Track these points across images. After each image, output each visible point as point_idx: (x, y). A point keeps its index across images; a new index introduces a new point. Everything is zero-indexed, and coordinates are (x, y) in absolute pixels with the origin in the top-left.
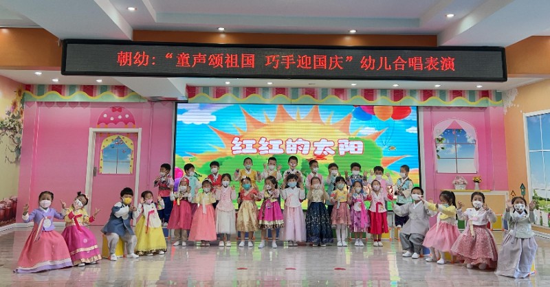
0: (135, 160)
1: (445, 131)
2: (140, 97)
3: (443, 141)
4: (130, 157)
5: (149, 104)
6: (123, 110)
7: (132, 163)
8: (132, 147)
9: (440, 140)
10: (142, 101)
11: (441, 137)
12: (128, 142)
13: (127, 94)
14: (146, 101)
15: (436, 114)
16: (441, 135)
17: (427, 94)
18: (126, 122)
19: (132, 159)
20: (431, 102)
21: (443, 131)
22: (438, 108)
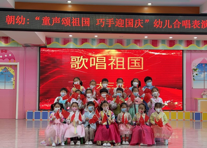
0: (16, 81)
1: (199, 64)
2: (18, 44)
3: (197, 70)
4: (13, 79)
5: (23, 48)
6: (8, 52)
7: (14, 83)
8: (14, 74)
9: (195, 70)
10: (19, 46)
11: (196, 68)
12: (12, 71)
13: (9, 42)
14: (22, 46)
15: (194, 54)
16: (196, 67)
17: (189, 43)
18: (10, 59)
19: (14, 80)
20: (191, 47)
21: (197, 64)
22: (195, 51)
